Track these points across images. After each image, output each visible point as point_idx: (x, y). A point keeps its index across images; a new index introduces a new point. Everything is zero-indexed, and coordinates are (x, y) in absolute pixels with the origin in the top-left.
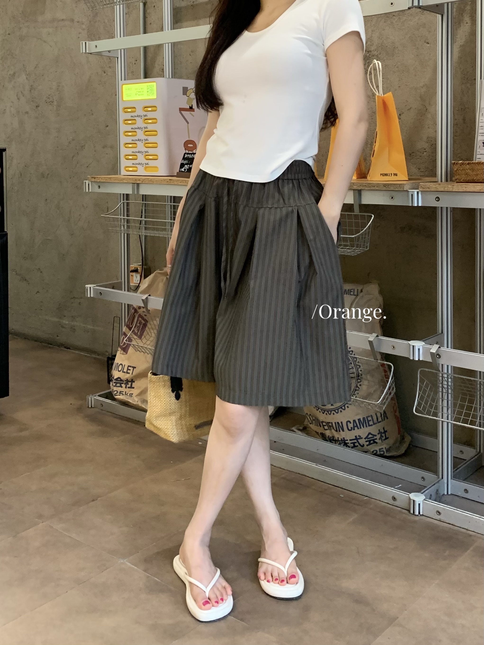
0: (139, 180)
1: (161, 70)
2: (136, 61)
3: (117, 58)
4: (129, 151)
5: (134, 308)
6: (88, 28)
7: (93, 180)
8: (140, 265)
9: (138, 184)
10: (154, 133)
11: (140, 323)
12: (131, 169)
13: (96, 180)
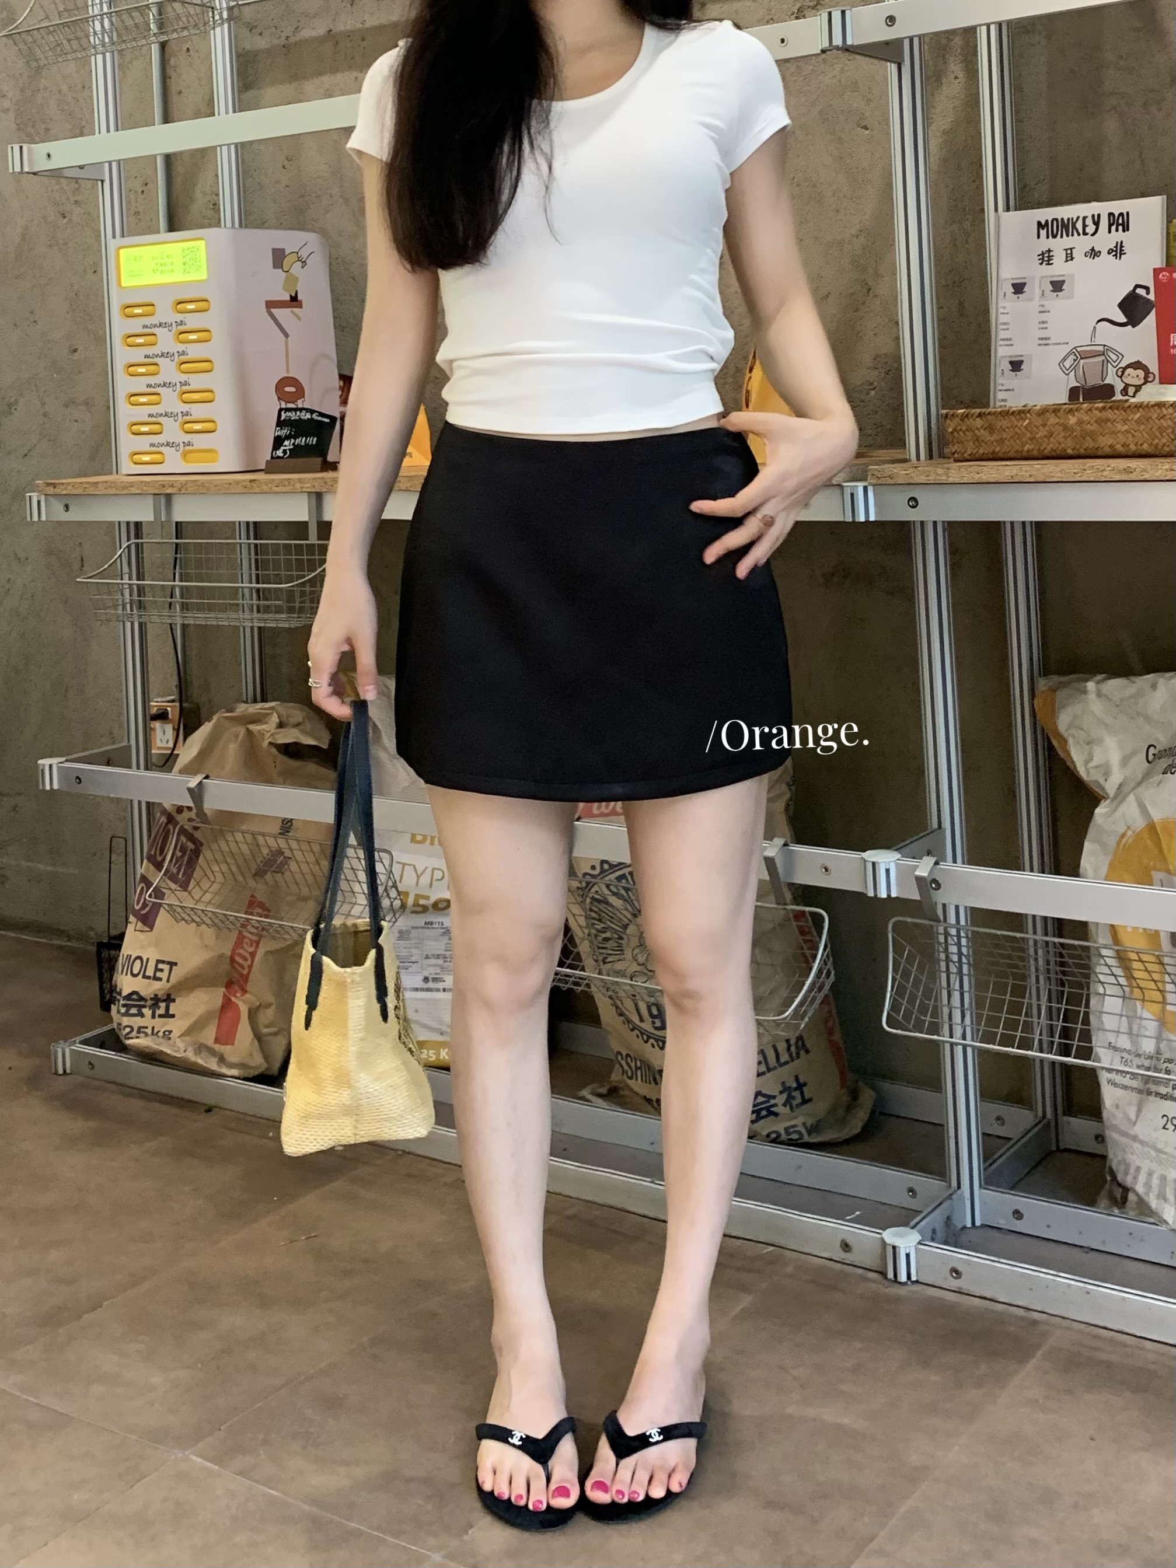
0: (172, 486)
1: (211, 206)
2: (146, 184)
3: (100, 183)
4: (142, 413)
5: (166, 810)
6: (17, 107)
7: (50, 490)
8: (173, 701)
9: (169, 497)
10: (205, 365)
11: (183, 849)
12: (146, 458)
13: (58, 491)
